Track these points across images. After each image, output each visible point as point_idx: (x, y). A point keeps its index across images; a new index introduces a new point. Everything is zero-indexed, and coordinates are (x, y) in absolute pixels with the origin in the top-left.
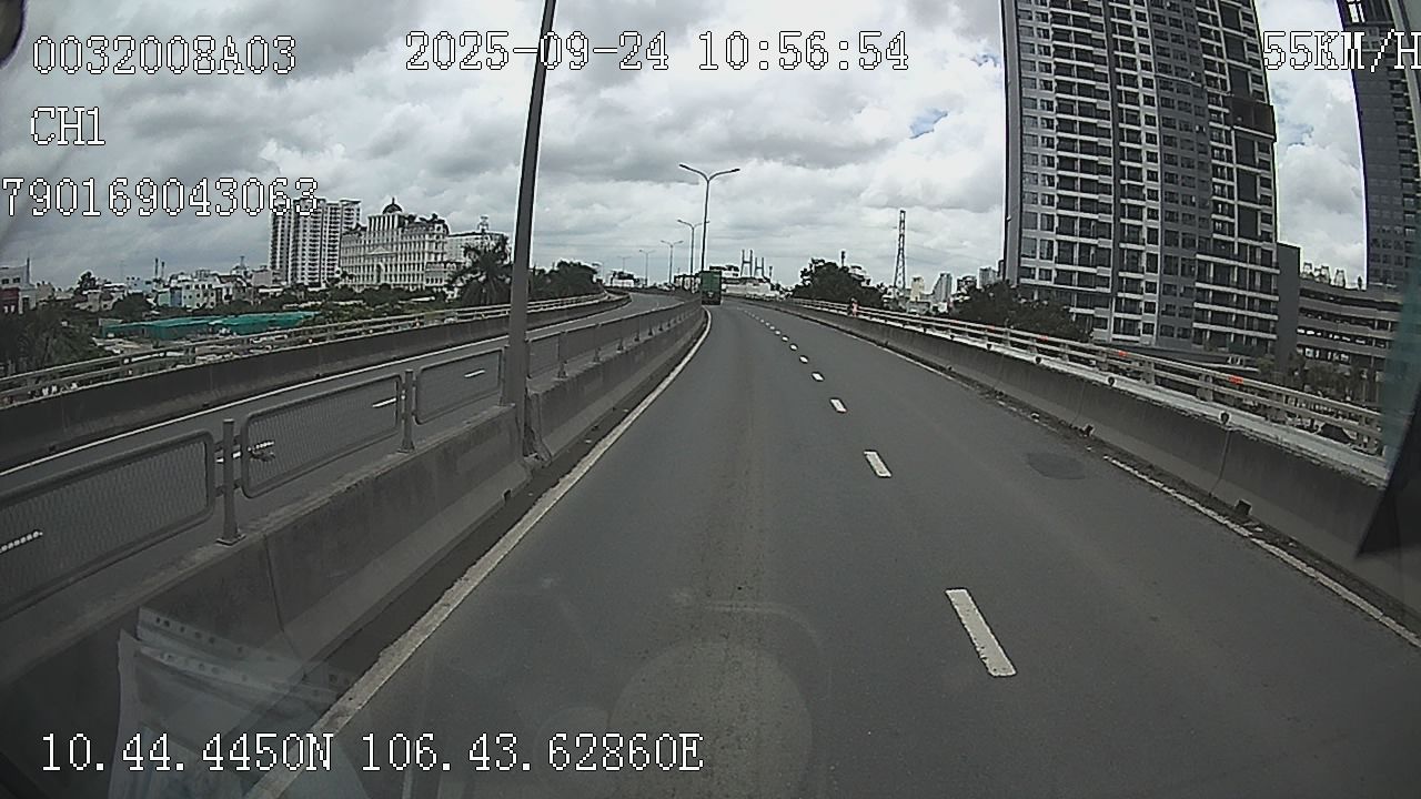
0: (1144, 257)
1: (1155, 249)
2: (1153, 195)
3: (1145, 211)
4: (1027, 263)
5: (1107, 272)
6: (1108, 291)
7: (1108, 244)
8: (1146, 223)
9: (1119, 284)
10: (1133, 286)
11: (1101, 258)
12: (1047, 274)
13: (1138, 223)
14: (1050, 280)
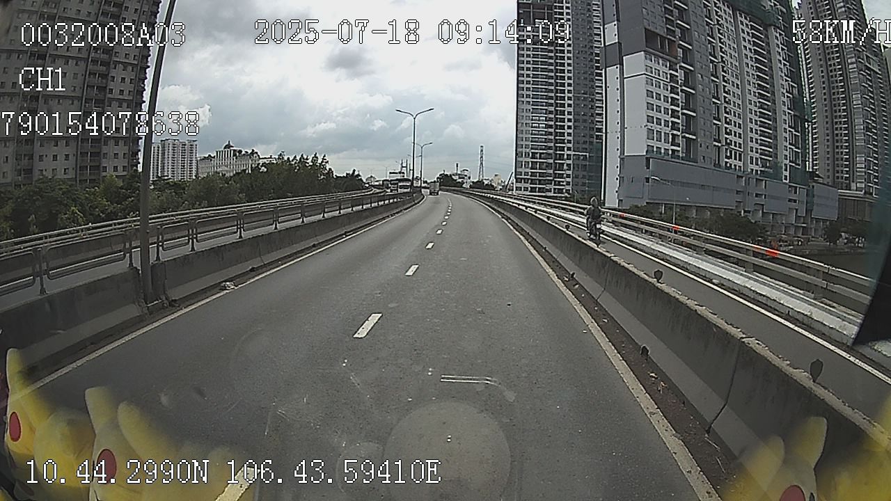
0: (565, 165)
1: (568, 162)
2: (569, 142)
3: (566, 149)
4: (518, 170)
5: (551, 171)
6: (551, 178)
7: (551, 161)
8: (566, 152)
9: (555, 176)
10: (561, 176)
11: (549, 166)
12: (526, 174)
13: (563, 152)
14: (528, 175)
